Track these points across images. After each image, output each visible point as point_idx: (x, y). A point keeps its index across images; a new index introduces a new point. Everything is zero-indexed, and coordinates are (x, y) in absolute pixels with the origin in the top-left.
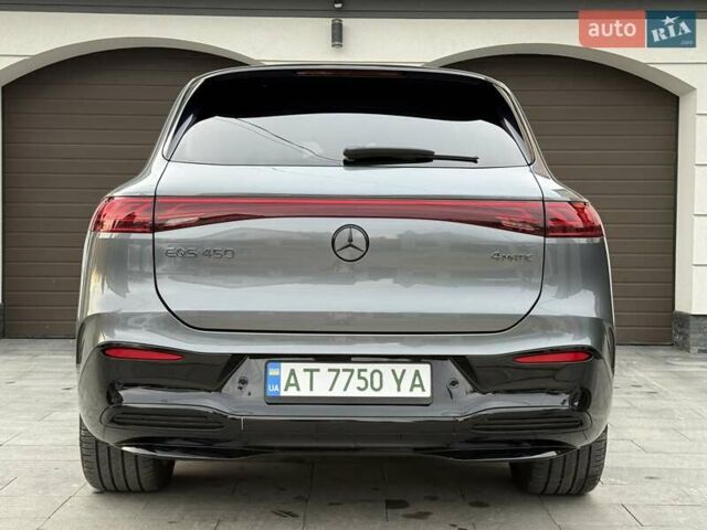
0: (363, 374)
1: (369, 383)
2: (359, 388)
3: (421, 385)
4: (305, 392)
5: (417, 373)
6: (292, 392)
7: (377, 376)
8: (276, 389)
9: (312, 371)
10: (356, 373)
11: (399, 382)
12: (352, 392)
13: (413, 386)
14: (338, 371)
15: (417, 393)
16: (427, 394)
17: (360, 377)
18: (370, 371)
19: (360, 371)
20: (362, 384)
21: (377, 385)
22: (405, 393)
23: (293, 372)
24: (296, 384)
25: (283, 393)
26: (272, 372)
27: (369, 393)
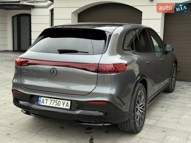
0: (57, 102)
1: (57, 104)
2: (55, 105)
3: (68, 106)
4: (45, 104)
5: (68, 103)
6: (43, 104)
7: (59, 102)
8: (40, 103)
9: (47, 100)
10: (55, 101)
11: (64, 104)
12: (54, 106)
13: (66, 106)
14: (52, 100)
15: (67, 107)
16: (69, 108)
17: (56, 102)
18: (58, 101)
19: (56, 101)
20: (56, 104)
21: (59, 105)
22: (64, 107)
23: (43, 100)
24: (44, 102)
25: (41, 104)
26: (40, 99)
27: (57, 106)
